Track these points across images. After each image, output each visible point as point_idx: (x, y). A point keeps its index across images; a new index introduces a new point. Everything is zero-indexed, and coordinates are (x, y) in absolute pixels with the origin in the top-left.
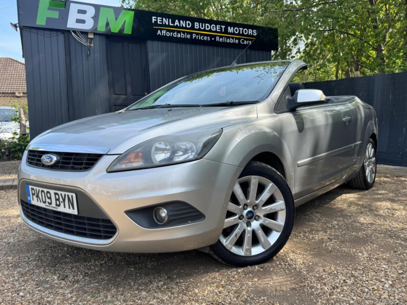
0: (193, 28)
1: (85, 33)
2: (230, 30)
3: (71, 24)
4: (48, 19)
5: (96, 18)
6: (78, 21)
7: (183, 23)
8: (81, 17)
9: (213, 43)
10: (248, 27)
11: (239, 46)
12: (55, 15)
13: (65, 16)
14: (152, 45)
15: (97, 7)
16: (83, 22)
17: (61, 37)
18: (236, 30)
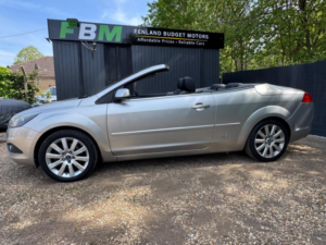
0: (162, 35)
1: (90, 42)
2: (189, 35)
3: (82, 37)
4: (67, 35)
5: (97, 32)
6: (86, 35)
7: (155, 33)
8: (88, 32)
9: (176, 45)
10: (202, 33)
11: (195, 47)
12: (71, 31)
13: (77, 32)
14: (134, 48)
15: (98, 25)
16: (89, 35)
17: (76, 45)
18: (194, 36)
